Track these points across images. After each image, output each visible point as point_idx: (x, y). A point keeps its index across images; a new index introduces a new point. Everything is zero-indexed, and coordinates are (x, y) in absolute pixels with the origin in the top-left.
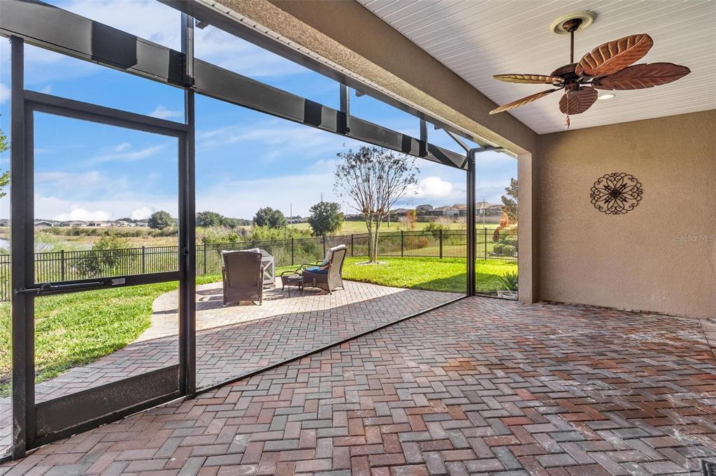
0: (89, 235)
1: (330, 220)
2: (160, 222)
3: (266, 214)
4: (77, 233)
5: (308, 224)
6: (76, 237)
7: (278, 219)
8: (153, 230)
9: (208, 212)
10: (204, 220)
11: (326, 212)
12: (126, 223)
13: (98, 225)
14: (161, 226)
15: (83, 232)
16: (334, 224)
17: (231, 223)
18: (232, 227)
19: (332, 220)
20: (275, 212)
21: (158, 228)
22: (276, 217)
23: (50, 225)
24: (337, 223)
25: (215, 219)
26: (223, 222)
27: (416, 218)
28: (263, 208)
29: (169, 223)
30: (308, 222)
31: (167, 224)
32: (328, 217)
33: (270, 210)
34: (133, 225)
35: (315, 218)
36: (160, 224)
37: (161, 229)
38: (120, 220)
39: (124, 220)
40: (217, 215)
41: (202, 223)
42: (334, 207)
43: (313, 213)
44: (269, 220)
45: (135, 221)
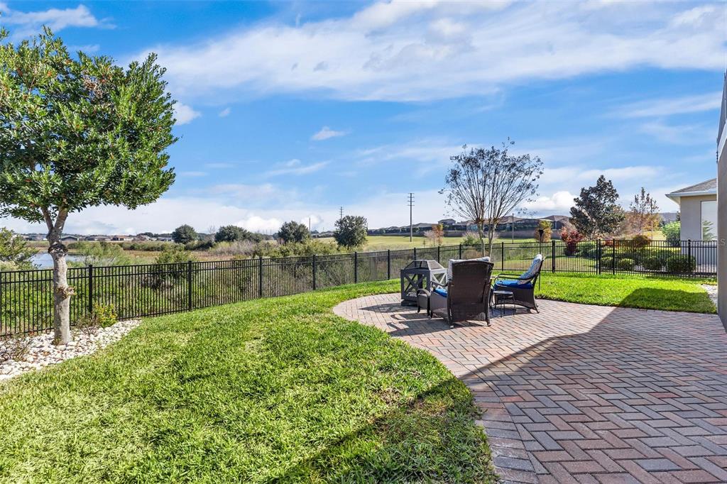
1: (356, 234)
2: (184, 236)
3: (291, 228)
5: (333, 239)
7: (302, 233)
8: (177, 244)
9: (232, 227)
10: (228, 235)
11: (352, 227)
12: (148, 238)
14: (185, 240)
16: (359, 239)
17: (255, 237)
18: (257, 241)
19: (358, 234)
20: (300, 226)
21: (182, 242)
22: (301, 231)
24: (363, 237)
25: (239, 233)
26: (246, 236)
27: (442, 233)
28: (288, 222)
29: (193, 237)
30: (334, 236)
31: (191, 239)
32: (353, 231)
33: (294, 224)
34: (155, 239)
35: (340, 232)
36: (184, 238)
37: (185, 243)
38: (142, 234)
39: (146, 234)
40: (241, 230)
41: (226, 237)
42: (360, 221)
43: (338, 228)
44: (294, 234)
45: (156, 236)
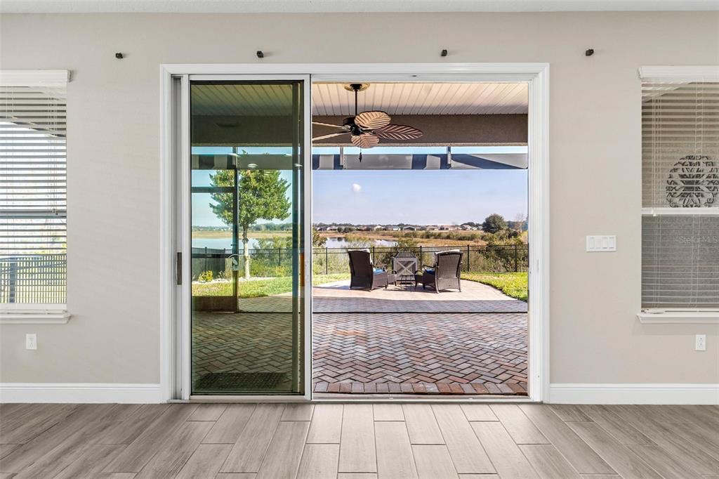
0: (436, 238)
2: (493, 226)
4: (428, 237)
6: (426, 240)
8: (486, 234)
12: (469, 227)
13: (447, 229)
14: (494, 230)
15: (432, 235)
21: (490, 232)
23: (413, 229)
29: (501, 227)
34: (475, 229)
36: (493, 228)
37: (494, 233)
